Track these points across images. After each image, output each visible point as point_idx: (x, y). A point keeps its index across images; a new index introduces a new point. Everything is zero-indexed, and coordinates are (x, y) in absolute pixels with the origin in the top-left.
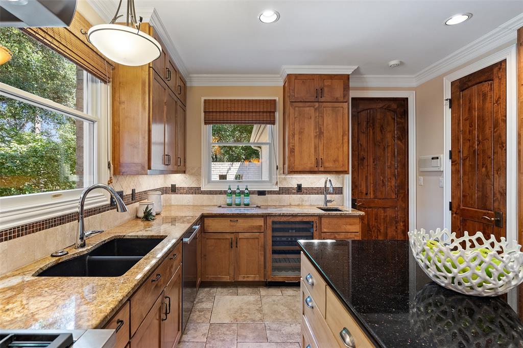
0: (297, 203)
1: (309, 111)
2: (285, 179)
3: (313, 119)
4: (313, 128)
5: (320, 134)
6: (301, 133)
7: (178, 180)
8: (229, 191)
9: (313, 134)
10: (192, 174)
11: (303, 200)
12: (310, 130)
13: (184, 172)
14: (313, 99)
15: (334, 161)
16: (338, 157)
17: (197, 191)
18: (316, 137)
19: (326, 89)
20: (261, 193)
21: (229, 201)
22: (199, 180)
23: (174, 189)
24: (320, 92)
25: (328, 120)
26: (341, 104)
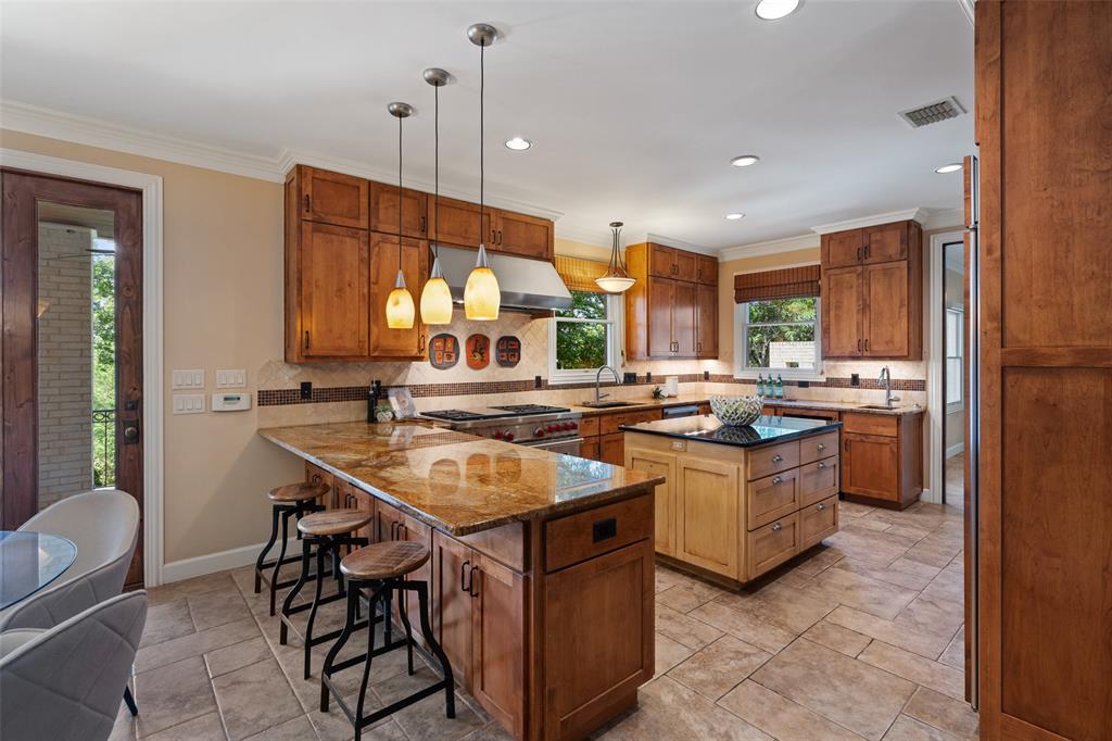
0: (851, 400)
1: (850, 278)
2: (835, 367)
3: (854, 290)
4: (854, 298)
5: (865, 308)
6: (838, 308)
7: (711, 366)
8: (759, 380)
9: (854, 308)
10: (724, 361)
11: (860, 397)
12: (850, 302)
13: (716, 358)
14: (854, 262)
15: (887, 343)
16: (892, 336)
17: (728, 379)
18: (858, 312)
19: (873, 246)
20: (804, 384)
21: (768, 391)
22: (731, 367)
23: (707, 377)
24: (864, 253)
25: (878, 289)
26: (896, 264)
